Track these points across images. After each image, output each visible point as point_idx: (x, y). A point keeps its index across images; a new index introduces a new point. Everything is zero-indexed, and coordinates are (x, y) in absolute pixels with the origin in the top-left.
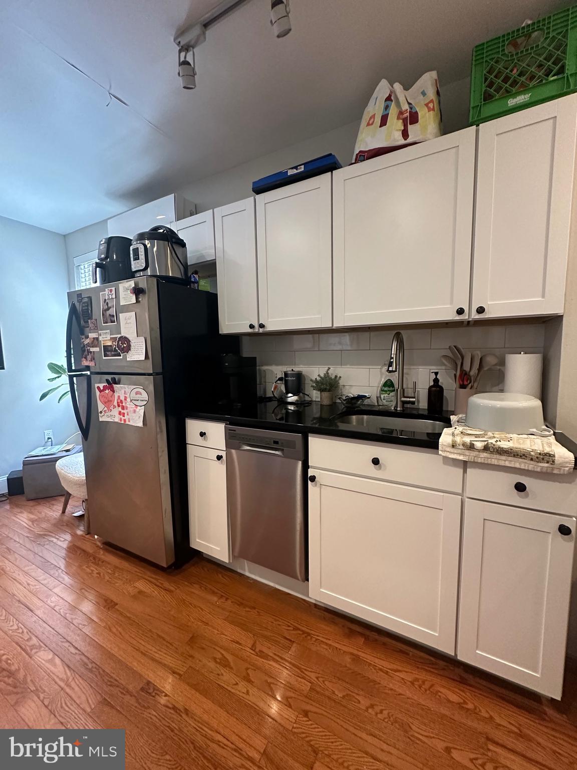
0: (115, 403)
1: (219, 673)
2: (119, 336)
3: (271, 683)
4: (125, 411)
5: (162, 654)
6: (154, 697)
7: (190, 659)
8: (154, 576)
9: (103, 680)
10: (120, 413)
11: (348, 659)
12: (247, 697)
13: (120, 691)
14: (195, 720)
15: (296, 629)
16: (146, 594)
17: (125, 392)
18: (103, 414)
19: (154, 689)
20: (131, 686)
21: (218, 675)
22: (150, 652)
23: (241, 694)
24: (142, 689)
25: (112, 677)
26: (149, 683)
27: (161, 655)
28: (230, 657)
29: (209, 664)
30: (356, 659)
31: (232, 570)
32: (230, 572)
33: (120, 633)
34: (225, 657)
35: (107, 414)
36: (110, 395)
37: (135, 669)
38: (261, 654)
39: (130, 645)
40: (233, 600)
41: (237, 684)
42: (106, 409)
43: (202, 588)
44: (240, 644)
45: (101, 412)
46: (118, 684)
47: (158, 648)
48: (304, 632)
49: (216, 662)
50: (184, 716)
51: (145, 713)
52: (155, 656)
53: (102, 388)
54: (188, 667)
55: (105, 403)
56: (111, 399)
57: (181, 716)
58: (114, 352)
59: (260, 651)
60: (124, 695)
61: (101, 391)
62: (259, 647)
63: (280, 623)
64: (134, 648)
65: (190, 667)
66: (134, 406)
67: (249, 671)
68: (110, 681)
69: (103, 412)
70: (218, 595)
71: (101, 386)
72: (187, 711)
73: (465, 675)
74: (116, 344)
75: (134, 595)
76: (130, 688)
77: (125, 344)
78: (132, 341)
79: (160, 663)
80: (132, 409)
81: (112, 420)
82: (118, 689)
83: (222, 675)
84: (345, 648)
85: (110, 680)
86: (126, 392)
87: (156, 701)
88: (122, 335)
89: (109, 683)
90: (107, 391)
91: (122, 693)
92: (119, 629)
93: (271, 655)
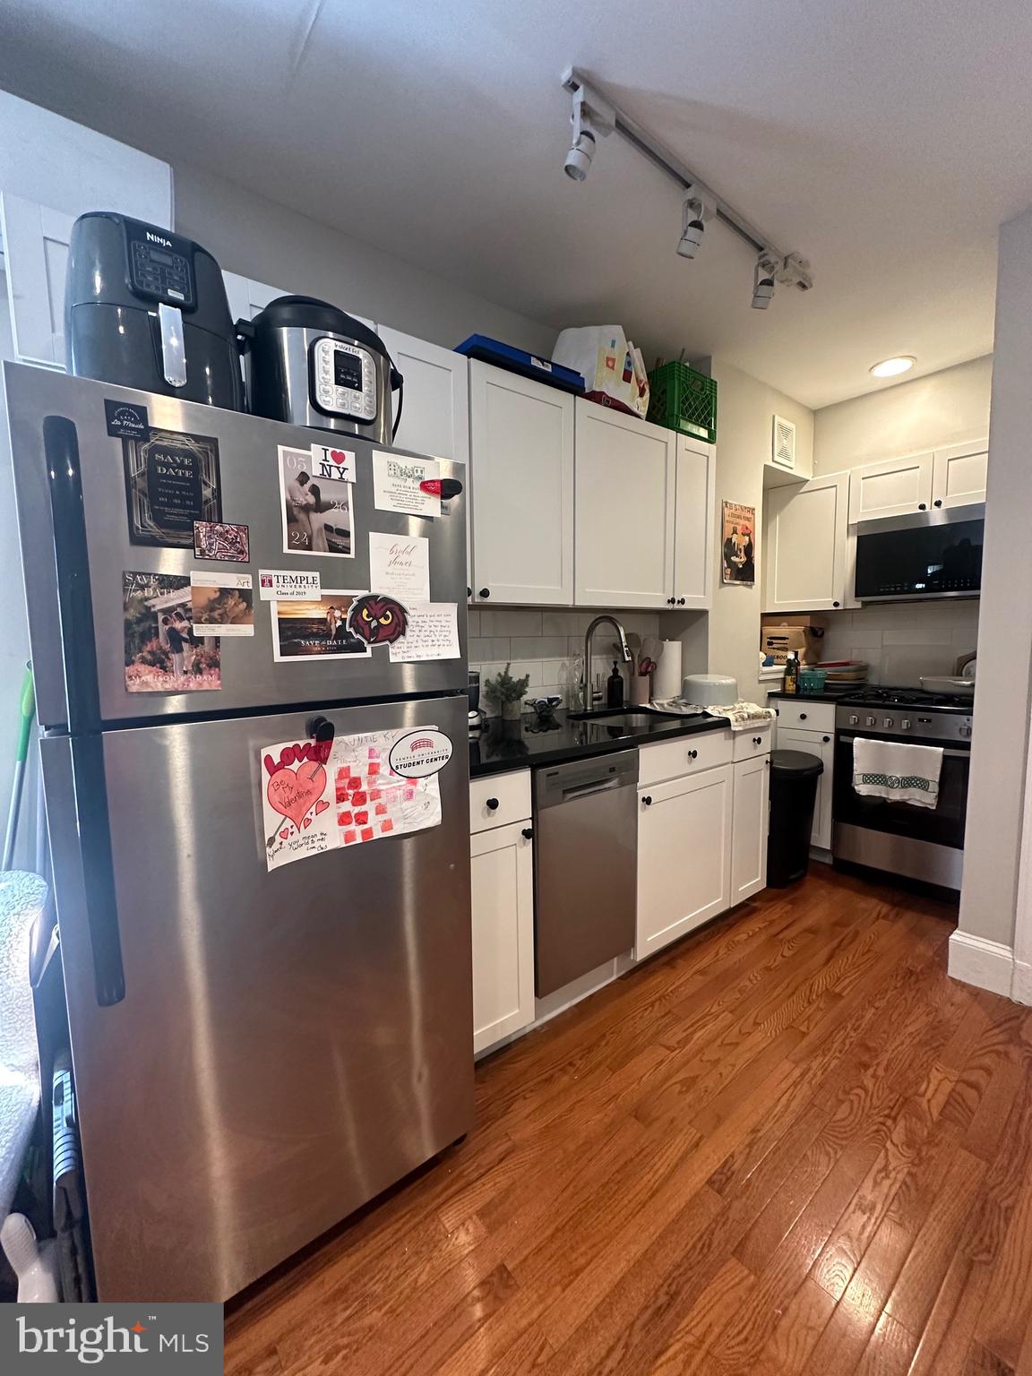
0: (329, 793)
1: (703, 1090)
2: (362, 593)
3: (722, 1043)
4: (369, 807)
5: (660, 1163)
6: (733, 1174)
7: (675, 1123)
8: (440, 1187)
9: (699, 1262)
10: (344, 819)
11: (699, 978)
12: (737, 1068)
13: (720, 1229)
14: (766, 1121)
15: (652, 1004)
16: (496, 1200)
17: (371, 751)
18: (276, 846)
19: (721, 1173)
20: (713, 1209)
21: (706, 1091)
22: (651, 1183)
23: (734, 1072)
24: (720, 1192)
25: (694, 1247)
26: (710, 1182)
27: (662, 1164)
28: (682, 1075)
29: (688, 1100)
30: (701, 972)
31: (501, 1049)
32: (506, 1052)
33: (594, 1245)
34: (681, 1081)
35: (291, 839)
36: (304, 776)
37: (682, 1206)
38: (683, 1043)
39: (630, 1221)
40: (578, 1057)
41: (721, 1074)
42: (288, 823)
43: (527, 1096)
44: (662, 1062)
45: (272, 840)
46: (708, 1232)
47: (647, 1169)
48: (660, 999)
49: (687, 1091)
50: (760, 1134)
51: (757, 1184)
52: (662, 1174)
53: (277, 760)
54: (688, 1126)
55: (285, 807)
56: (310, 786)
57: (761, 1138)
58: (336, 638)
59: (678, 1043)
60: (728, 1219)
61: (273, 769)
62: (673, 1042)
63: (639, 1016)
64: (639, 1210)
65: (689, 1123)
66: (404, 782)
67: (705, 1058)
68: (702, 1249)
69: (278, 839)
70: (556, 1075)
71: (275, 752)
72: (755, 1131)
73: (726, 922)
74: (348, 616)
75: (488, 1227)
76: (715, 1209)
77: (387, 618)
78: (411, 612)
79: (677, 1165)
80: (399, 793)
81: (315, 852)
82: (717, 1232)
83: (707, 1087)
84: (688, 976)
85: (698, 1250)
86: (377, 750)
87: (739, 1170)
88: (375, 590)
89: (705, 1250)
90: (296, 765)
91: (724, 1224)
92: (583, 1249)
93: (685, 1034)
